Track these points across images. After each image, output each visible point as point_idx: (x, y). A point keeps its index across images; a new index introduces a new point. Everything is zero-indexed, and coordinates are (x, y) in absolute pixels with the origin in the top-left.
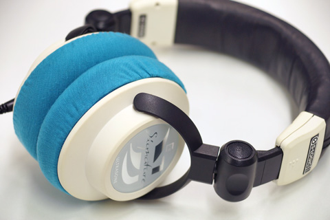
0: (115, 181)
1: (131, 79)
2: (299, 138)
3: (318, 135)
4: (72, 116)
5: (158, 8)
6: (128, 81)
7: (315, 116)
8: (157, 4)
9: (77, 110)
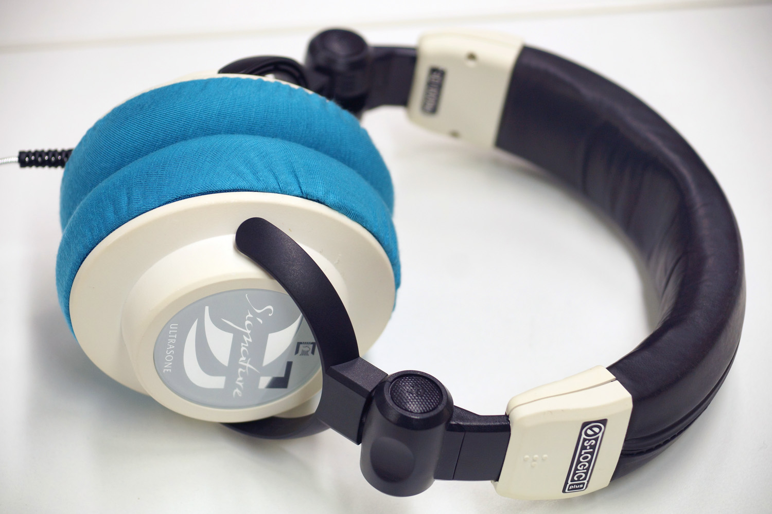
0: (167, 368)
1: (256, 185)
2: (551, 412)
3: (604, 422)
4: (116, 212)
5: (471, 64)
6: (247, 186)
7: (617, 382)
8: (472, 57)
9: (129, 203)
